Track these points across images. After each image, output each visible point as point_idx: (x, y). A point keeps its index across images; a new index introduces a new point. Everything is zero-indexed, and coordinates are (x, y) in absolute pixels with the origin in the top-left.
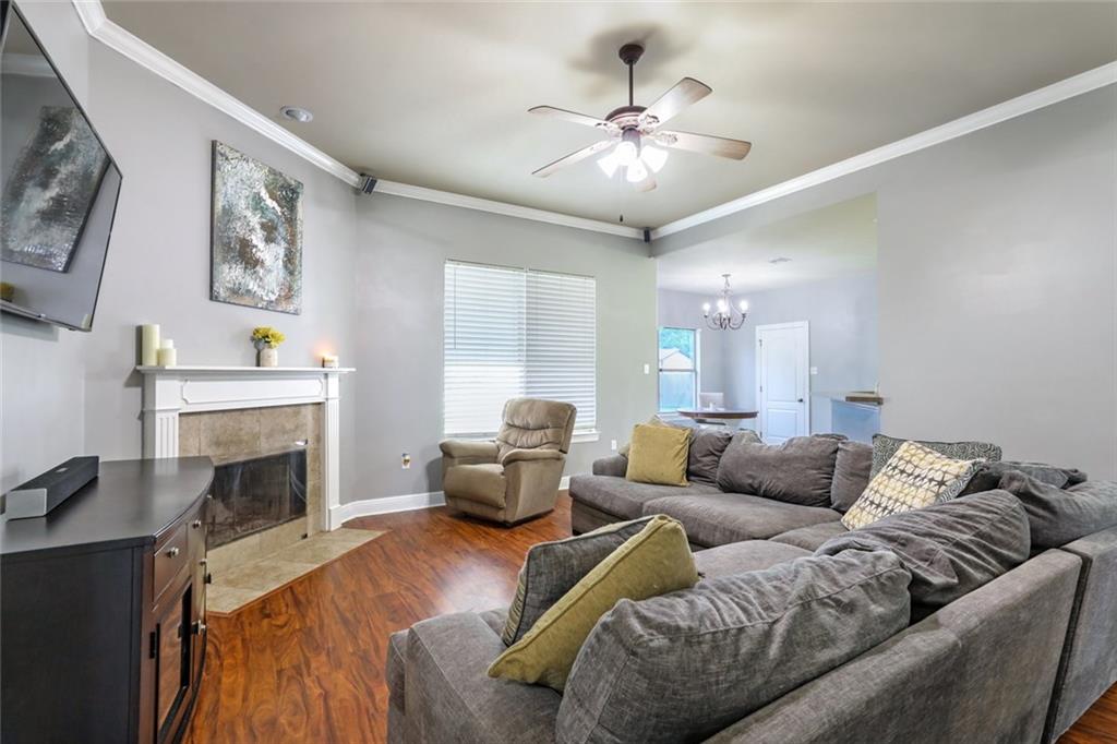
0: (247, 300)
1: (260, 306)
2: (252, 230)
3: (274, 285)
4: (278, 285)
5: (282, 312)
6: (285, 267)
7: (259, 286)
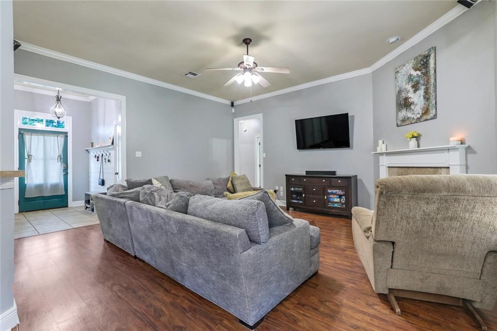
0: (408, 122)
1: (413, 122)
2: (408, 92)
3: (419, 110)
4: (421, 109)
5: (424, 121)
6: (425, 98)
7: (412, 114)
